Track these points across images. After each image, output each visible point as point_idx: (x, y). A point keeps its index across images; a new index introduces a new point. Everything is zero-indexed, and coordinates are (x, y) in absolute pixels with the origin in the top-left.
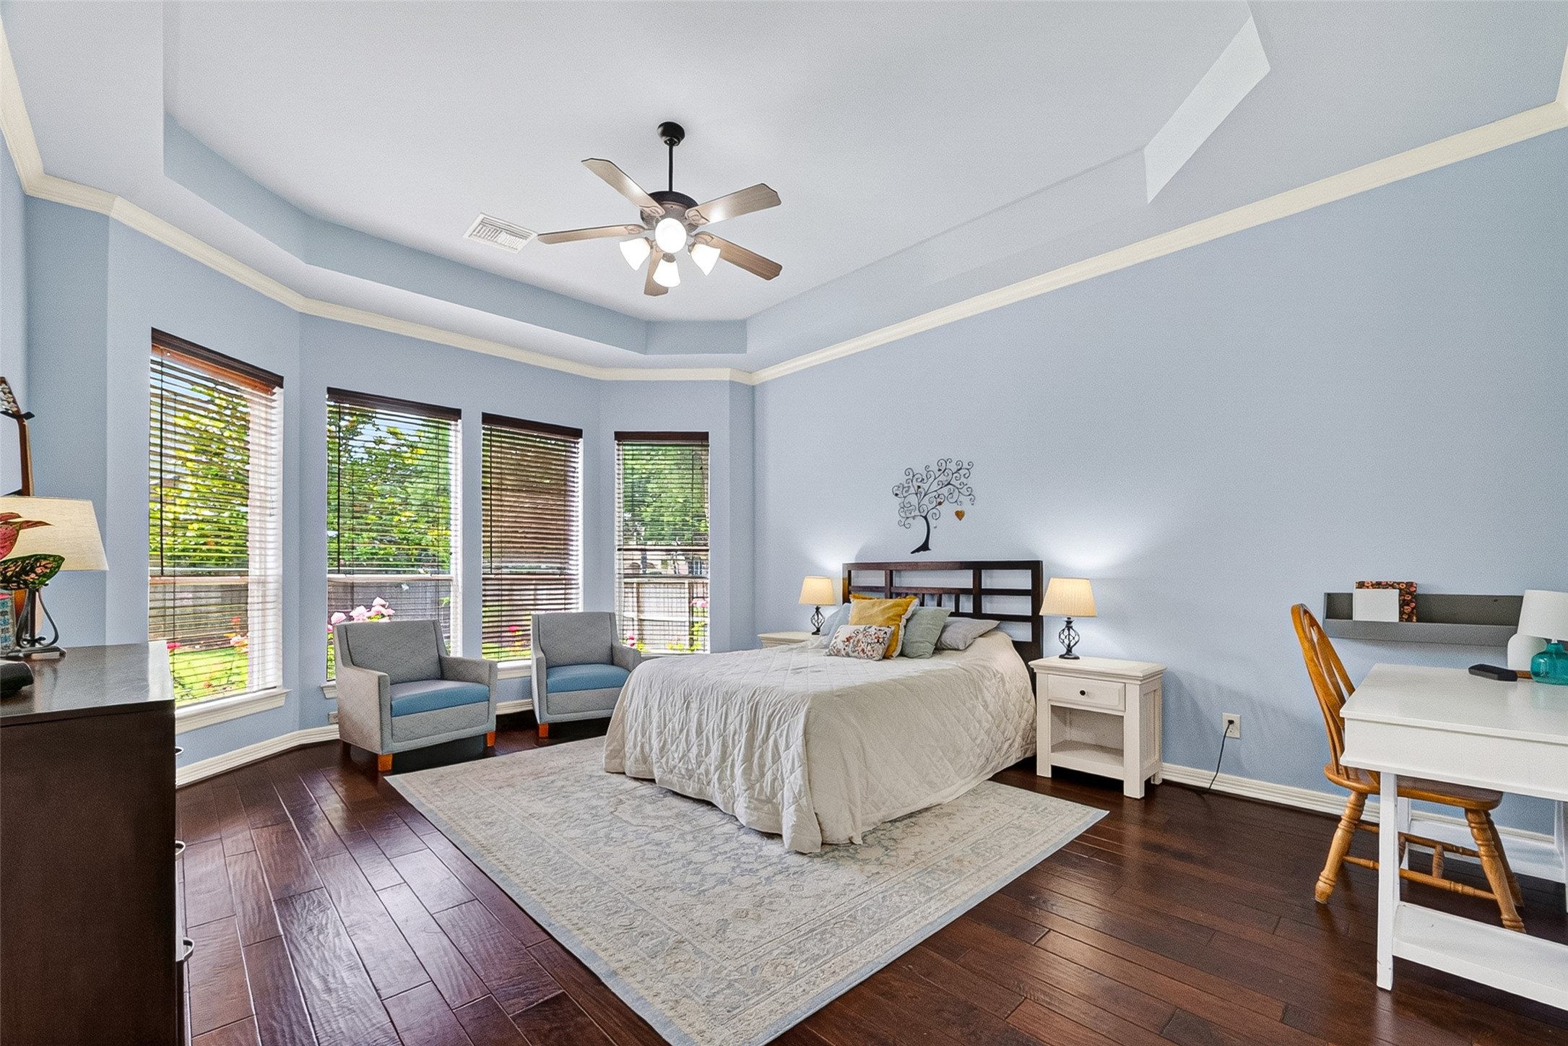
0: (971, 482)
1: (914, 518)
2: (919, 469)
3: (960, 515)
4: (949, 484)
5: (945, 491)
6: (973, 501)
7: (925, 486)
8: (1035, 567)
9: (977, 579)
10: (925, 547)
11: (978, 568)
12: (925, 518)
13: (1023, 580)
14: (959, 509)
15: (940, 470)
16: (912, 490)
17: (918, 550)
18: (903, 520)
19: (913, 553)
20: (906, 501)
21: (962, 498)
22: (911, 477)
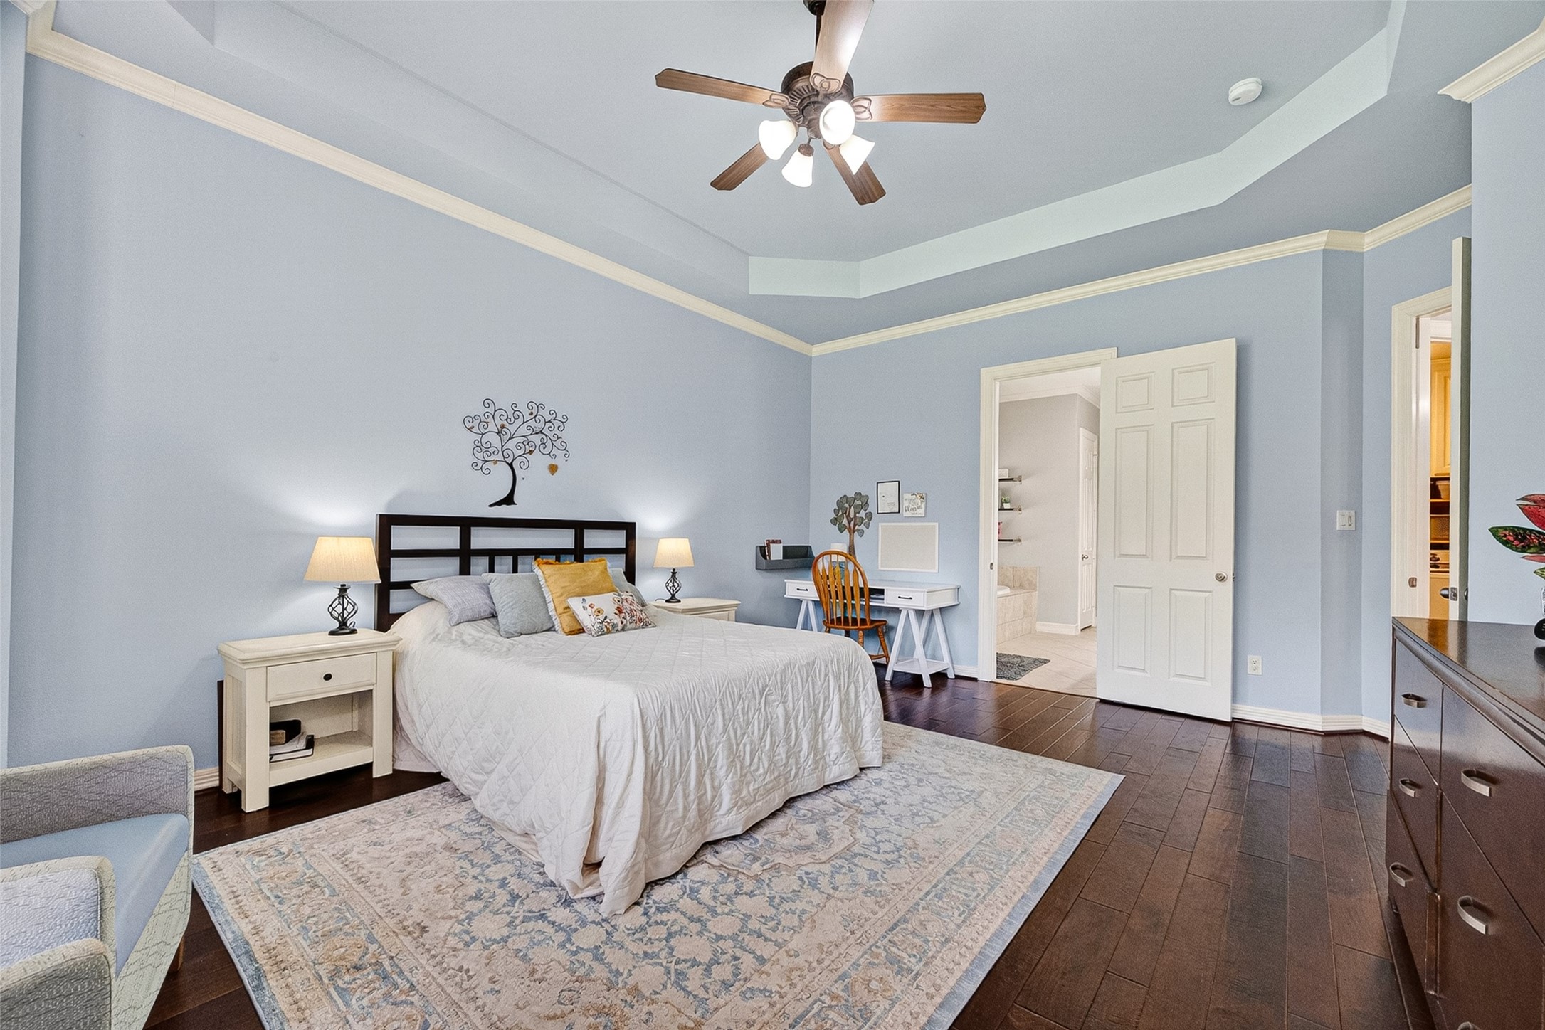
0: (565, 436)
1: (496, 462)
2: (504, 403)
3: (553, 469)
4: (541, 432)
5: (536, 439)
6: (567, 455)
7: (512, 428)
8: (629, 528)
9: (579, 539)
10: (509, 500)
11: (580, 527)
12: (511, 465)
13: (618, 540)
14: (554, 462)
15: (532, 414)
16: (492, 427)
17: (499, 503)
18: (480, 463)
19: (491, 506)
20: (485, 439)
21: (555, 451)
22: (491, 410)
